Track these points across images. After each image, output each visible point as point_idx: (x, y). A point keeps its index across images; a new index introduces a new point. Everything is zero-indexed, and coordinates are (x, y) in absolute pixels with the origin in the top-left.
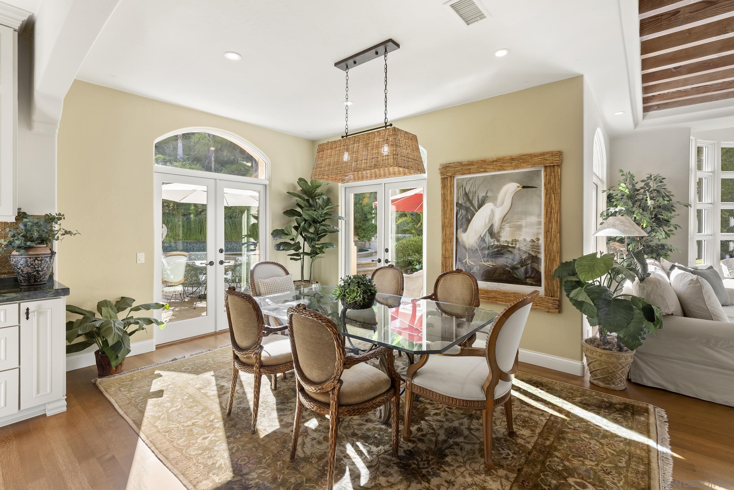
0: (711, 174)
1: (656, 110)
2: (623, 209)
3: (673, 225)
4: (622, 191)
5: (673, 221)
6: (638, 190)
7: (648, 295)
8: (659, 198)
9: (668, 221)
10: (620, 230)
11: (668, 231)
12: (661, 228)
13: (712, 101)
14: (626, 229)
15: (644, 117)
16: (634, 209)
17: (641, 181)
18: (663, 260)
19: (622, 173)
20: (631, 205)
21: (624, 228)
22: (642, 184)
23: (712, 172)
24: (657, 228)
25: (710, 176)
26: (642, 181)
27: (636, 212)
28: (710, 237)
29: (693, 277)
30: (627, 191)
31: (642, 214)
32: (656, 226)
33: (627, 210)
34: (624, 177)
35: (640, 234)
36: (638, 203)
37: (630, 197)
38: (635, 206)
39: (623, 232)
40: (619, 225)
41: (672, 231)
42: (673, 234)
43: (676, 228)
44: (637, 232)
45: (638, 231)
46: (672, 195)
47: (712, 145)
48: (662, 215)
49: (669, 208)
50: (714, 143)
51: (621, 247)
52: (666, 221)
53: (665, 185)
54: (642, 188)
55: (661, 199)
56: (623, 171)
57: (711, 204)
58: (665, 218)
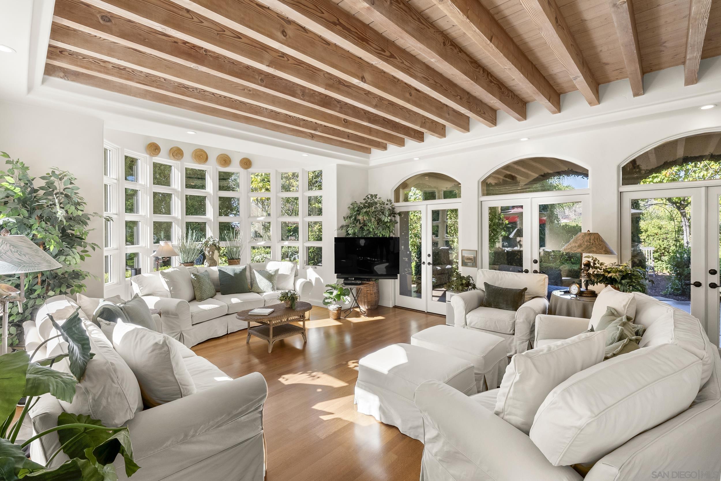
0: (115, 181)
1: (61, 78)
2: (12, 220)
3: (89, 244)
4: (7, 189)
5: (88, 239)
6: (36, 191)
7: (96, 402)
8: (69, 205)
9: (82, 239)
10: (11, 262)
11: (82, 252)
12: (73, 250)
13: (130, 95)
14: (24, 258)
15: (43, 81)
16: (32, 221)
17: (41, 178)
18: (80, 296)
19: (7, 159)
20: (26, 214)
21: (19, 257)
22: (43, 183)
23: (116, 179)
24: (68, 249)
25: (114, 183)
26: (43, 178)
27: (36, 226)
28: (116, 251)
29: (155, 338)
30: (18, 190)
31: (45, 230)
32: (67, 247)
33: (19, 222)
34: (10, 166)
35: (50, 266)
36: (38, 212)
37: (24, 202)
38: (34, 216)
39: (19, 264)
40: (9, 253)
41: (87, 251)
42: (89, 256)
43: (94, 249)
44: (45, 264)
45: (47, 261)
46: (85, 203)
47: (116, 149)
48: (74, 230)
49: (82, 221)
50: (118, 148)
51: (12, 291)
52: (79, 238)
53: (78, 189)
54: (42, 188)
55: (73, 208)
56: (8, 156)
57: (116, 214)
58: (78, 234)
